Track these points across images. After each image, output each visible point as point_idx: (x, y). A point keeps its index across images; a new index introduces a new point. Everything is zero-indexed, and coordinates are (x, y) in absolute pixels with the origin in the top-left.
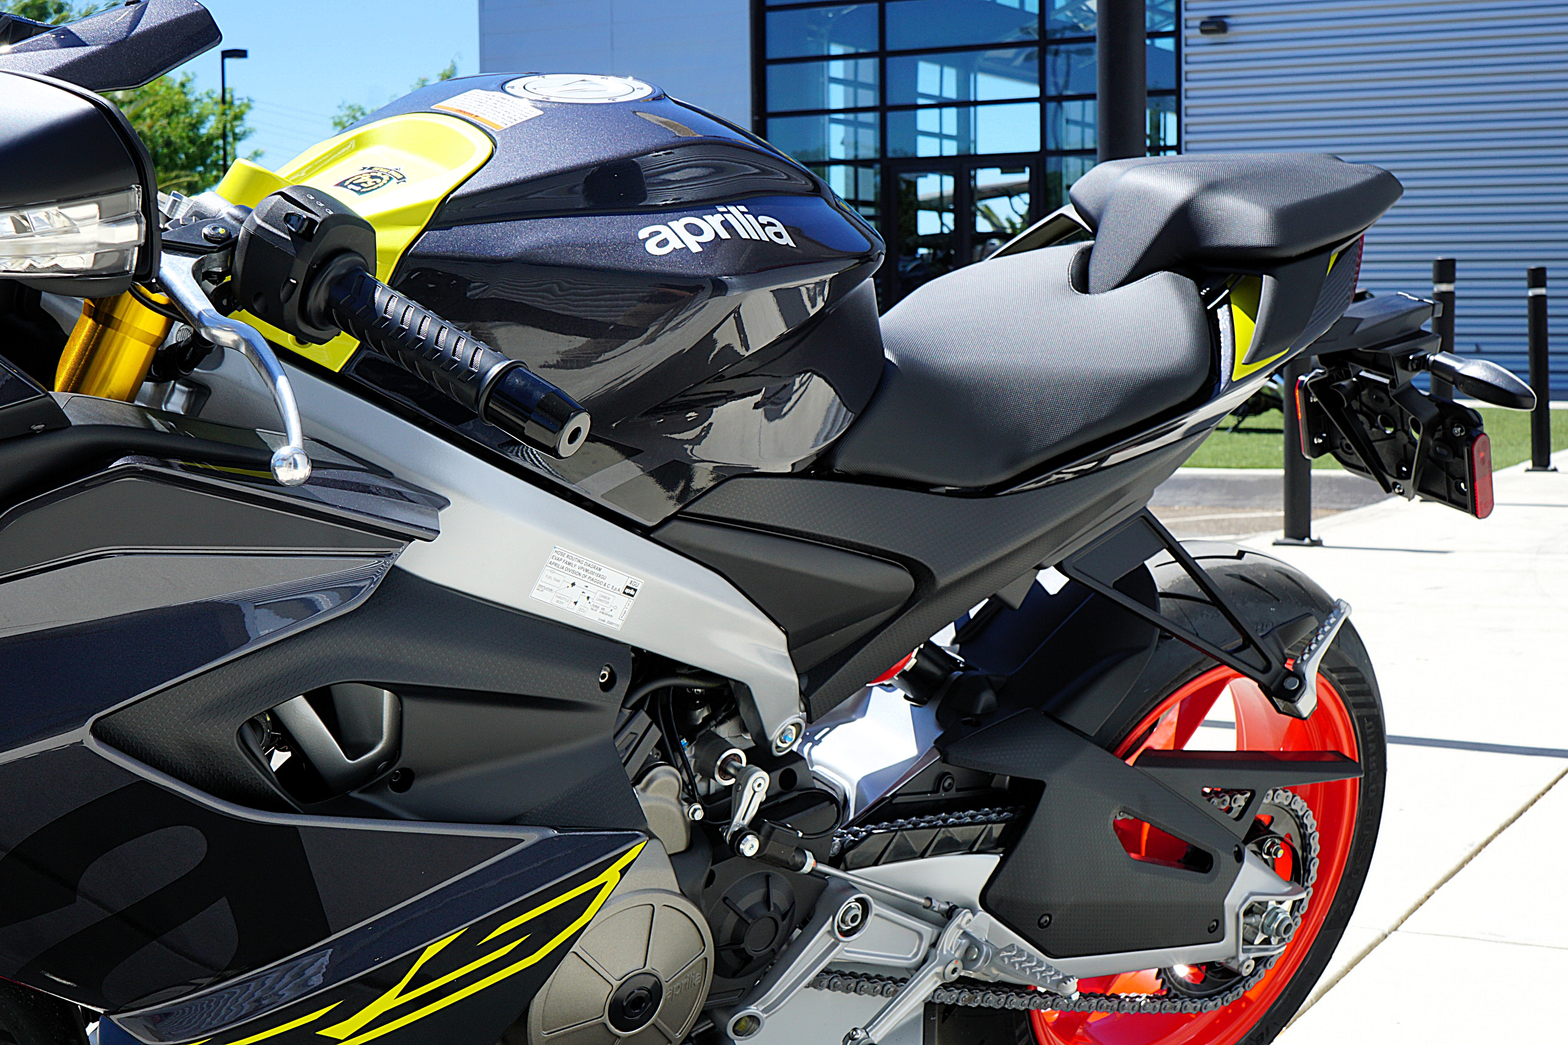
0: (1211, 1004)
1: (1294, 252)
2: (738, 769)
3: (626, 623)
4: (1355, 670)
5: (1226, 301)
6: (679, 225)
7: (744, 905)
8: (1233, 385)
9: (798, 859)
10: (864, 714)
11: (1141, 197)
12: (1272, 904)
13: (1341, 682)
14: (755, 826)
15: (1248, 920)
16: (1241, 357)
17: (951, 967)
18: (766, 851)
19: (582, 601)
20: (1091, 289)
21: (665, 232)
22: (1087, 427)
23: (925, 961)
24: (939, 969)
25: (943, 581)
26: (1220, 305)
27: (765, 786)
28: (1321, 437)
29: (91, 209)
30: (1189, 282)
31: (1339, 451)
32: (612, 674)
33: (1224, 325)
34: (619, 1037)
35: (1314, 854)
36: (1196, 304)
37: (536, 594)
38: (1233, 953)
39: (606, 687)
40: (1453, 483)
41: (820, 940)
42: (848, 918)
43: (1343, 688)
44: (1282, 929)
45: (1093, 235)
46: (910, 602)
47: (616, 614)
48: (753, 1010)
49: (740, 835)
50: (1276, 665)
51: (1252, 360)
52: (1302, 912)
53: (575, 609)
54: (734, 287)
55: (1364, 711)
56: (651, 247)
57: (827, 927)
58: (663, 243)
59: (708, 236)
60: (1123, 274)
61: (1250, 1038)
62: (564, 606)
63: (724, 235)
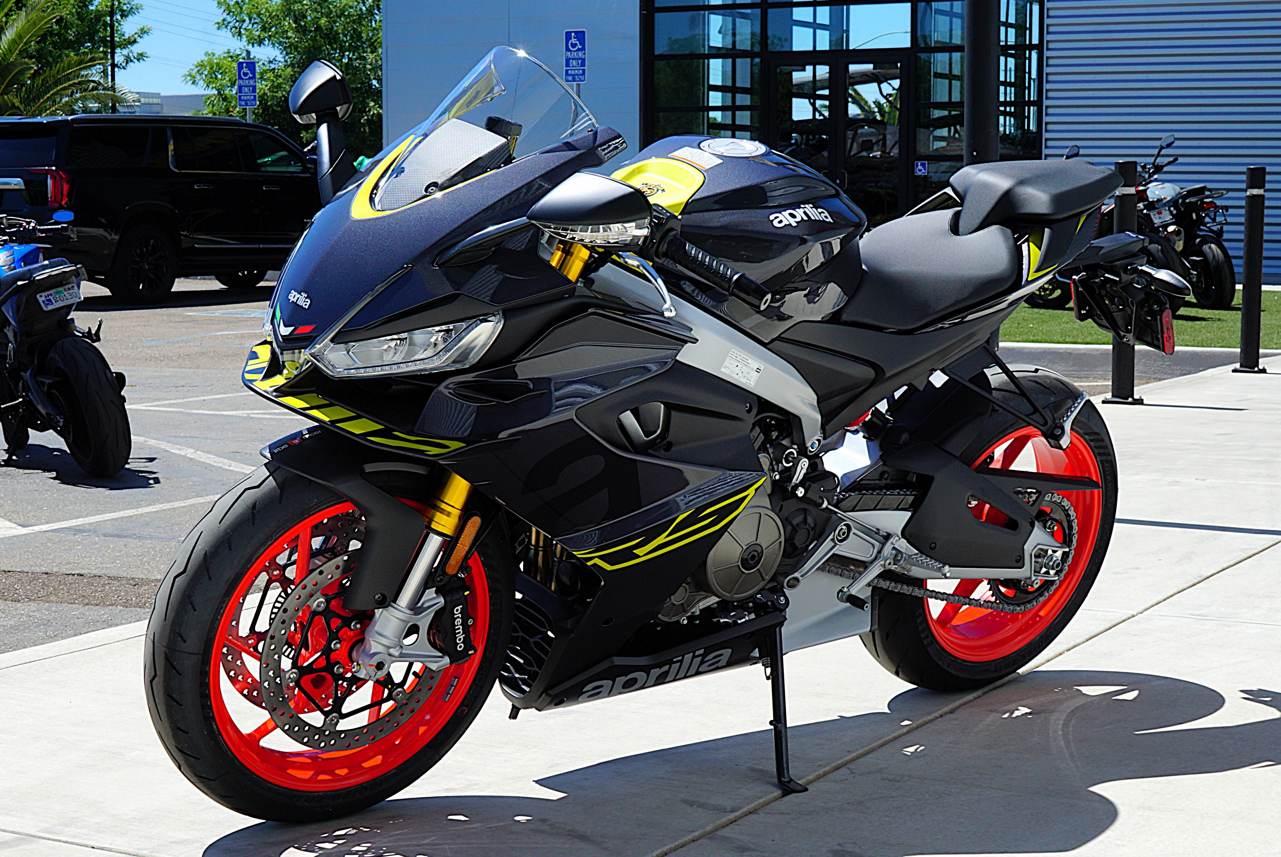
0: (1018, 608)
1: (1061, 216)
2: (794, 458)
3: (756, 384)
4: (1099, 434)
5: (1027, 240)
6: (786, 214)
7: (795, 522)
8: (1029, 283)
9: (820, 501)
11: (986, 186)
12: (1050, 552)
13: (1091, 440)
14: (802, 484)
15: (1037, 560)
16: (1033, 269)
17: (888, 562)
18: (808, 495)
19: (740, 374)
20: (960, 233)
21: (781, 217)
22: (957, 302)
23: (875, 559)
24: (882, 563)
25: (888, 374)
26: (1023, 242)
27: (807, 465)
28: (1085, 310)
29: (633, 224)
30: (1009, 231)
31: (1095, 317)
32: (750, 405)
33: (1025, 253)
34: (744, 573)
35: (1074, 532)
36: (1011, 242)
38: (1029, 575)
39: (749, 411)
40: (1154, 335)
41: (828, 544)
42: (841, 533)
43: (1092, 444)
44: (1055, 565)
45: (961, 205)
46: (873, 383)
47: (752, 380)
48: (796, 575)
49: (796, 487)
50: (1050, 422)
51: (1037, 271)
52: (1068, 563)
53: (737, 377)
56: (775, 223)
57: (831, 537)
58: (780, 222)
59: (798, 219)
60: (975, 226)
61: (1041, 637)
62: (733, 375)
63: (805, 218)
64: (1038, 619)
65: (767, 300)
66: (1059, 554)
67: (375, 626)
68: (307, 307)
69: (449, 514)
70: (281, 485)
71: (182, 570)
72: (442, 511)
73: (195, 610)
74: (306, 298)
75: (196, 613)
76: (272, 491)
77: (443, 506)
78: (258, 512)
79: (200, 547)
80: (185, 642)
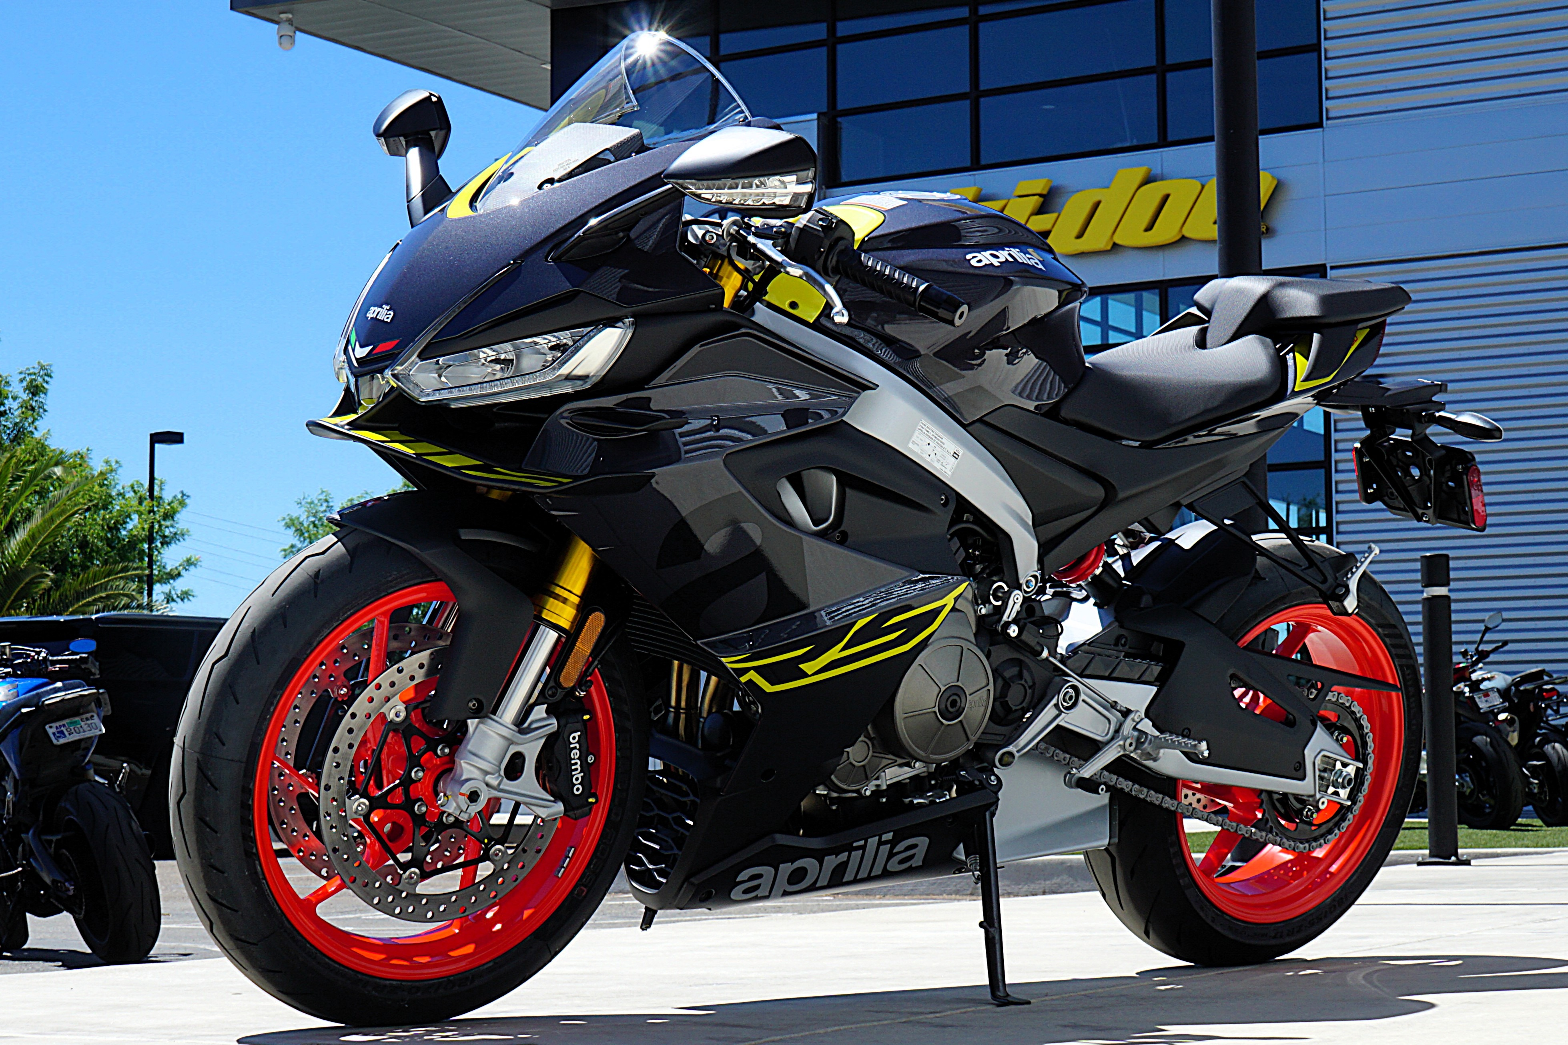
0: (1301, 846)
1: (1333, 320)
2: (1004, 593)
3: (953, 474)
4: (1394, 627)
5: (1292, 350)
6: (987, 253)
7: (1008, 674)
8: (1295, 394)
9: (1038, 648)
10: (1067, 617)
12: (1338, 766)
13: (1385, 635)
14: (1015, 621)
15: (1322, 774)
16: (1300, 377)
17: (1129, 741)
18: (1023, 637)
19: (933, 455)
20: (1207, 346)
21: (980, 256)
22: (1206, 411)
23: (1113, 739)
24: (1121, 743)
25: (1121, 495)
26: (1288, 353)
27: (1021, 599)
28: (1372, 488)
29: (793, 178)
30: (1268, 340)
31: (1386, 498)
32: (946, 498)
33: (1290, 363)
34: (942, 723)
35: (1370, 750)
36: (1272, 351)
37: (910, 445)
38: (1312, 793)
39: (945, 505)
41: (1049, 712)
42: (1067, 698)
43: (1387, 640)
44: (1346, 782)
45: (1208, 322)
46: (1104, 505)
47: (949, 467)
48: (1011, 748)
49: (1007, 625)
50: (1330, 580)
51: (1306, 379)
52: (1364, 793)
54: (1017, 283)
55: (1404, 661)
56: (974, 262)
57: (1054, 701)
58: (980, 261)
59: (1002, 259)
60: (1227, 338)
61: (1334, 900)
62: (924, 456)
63: (1010, 259)
64: (1328, 876)
65: (962, 313)
66: (1351, 770)
67: (468, 743)
68: (389, 320)
69: (565, 601)
70: (352, 552)
71: (223, 653)
72: (557, 597)
73: (238, 703)
74: (388, 310)
75: (239, 706)
76: (340, 558)
77: (558, 590)
78: (322, 581)
79: (247, 625)
80: (224, 744)
